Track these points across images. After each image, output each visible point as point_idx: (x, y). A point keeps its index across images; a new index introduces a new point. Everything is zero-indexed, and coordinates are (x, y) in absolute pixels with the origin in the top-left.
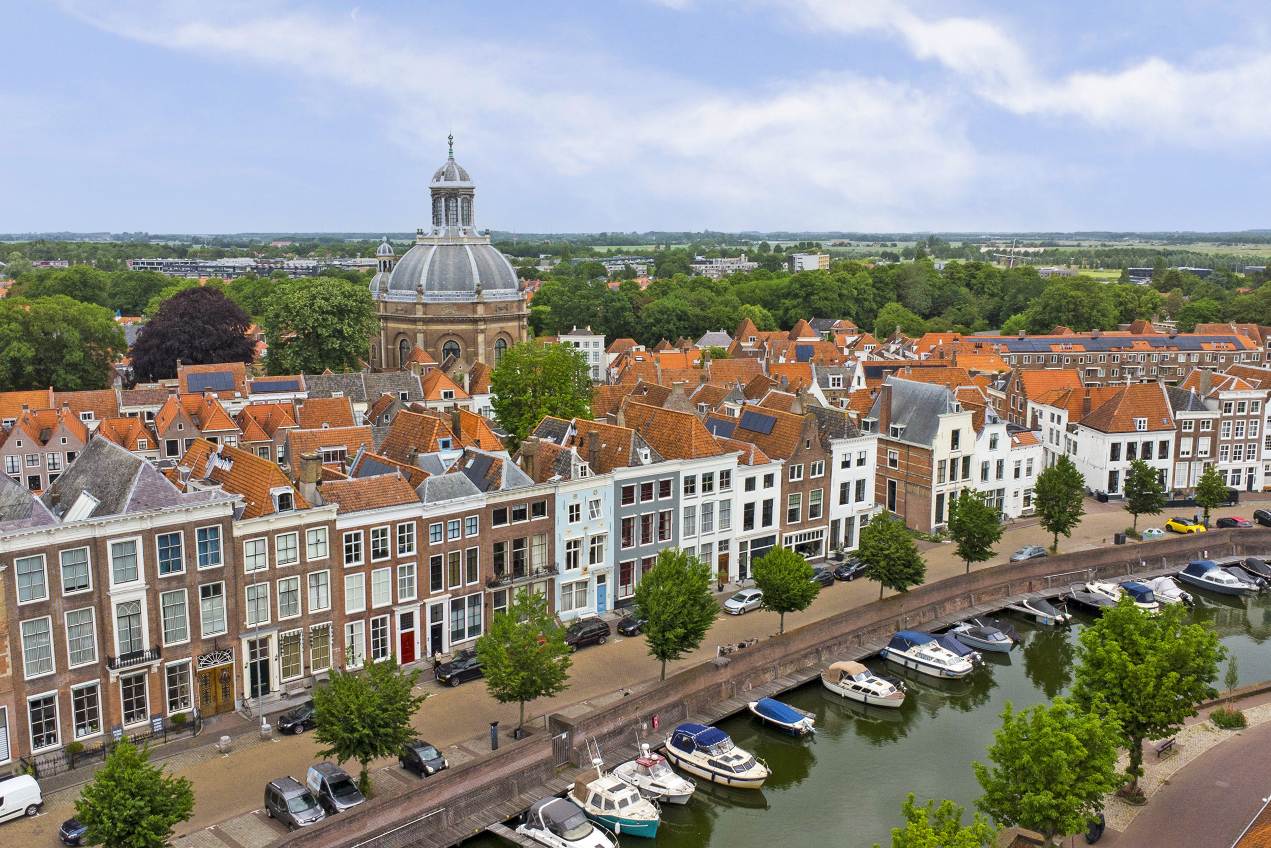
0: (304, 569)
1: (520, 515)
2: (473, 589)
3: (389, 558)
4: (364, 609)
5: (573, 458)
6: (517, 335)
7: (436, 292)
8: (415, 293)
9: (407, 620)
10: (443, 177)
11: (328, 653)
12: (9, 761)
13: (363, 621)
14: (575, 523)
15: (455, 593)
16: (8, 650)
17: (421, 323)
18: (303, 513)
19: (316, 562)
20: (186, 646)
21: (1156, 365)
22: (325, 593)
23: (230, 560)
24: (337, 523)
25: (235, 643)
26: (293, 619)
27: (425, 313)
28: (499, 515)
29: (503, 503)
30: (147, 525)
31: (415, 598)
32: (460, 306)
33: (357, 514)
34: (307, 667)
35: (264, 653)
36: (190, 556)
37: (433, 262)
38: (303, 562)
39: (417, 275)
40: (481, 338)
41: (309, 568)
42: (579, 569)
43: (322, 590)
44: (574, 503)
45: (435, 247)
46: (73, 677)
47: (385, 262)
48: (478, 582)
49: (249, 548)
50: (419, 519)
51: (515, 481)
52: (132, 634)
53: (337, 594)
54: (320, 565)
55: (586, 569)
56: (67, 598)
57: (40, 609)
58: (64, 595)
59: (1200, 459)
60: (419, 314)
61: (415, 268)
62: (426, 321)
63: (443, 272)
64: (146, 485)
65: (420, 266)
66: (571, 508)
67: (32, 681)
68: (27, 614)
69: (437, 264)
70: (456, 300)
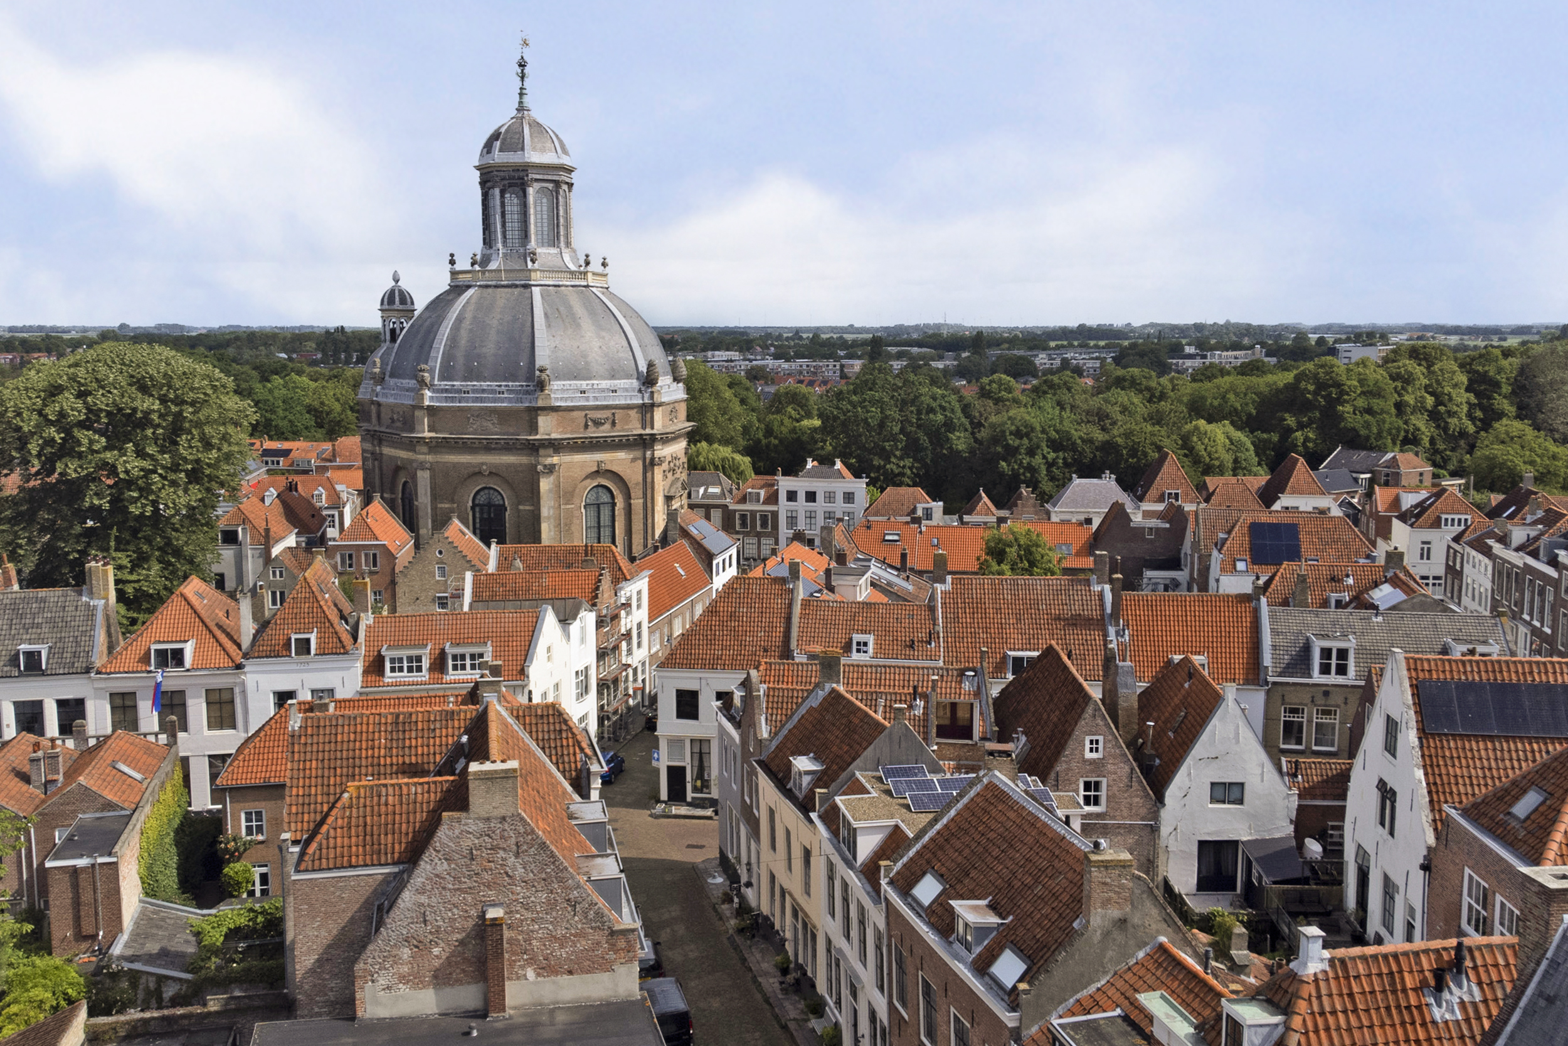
7: (459, 384)
8: (417, 384)
10: (500, 145)
17: (425, 449)
27: (432, 429)
32: (503, 415)
37: (460, 319)
39: (427, 347)
40: (545, 484)
45: (473, 290)
47: (392, 323)
60: (423, 430)
61: (428, 333)
62: (435, 446)
63: (477, 342)
65: (436, 328)
69: (466, 324)
70: (495, 400)
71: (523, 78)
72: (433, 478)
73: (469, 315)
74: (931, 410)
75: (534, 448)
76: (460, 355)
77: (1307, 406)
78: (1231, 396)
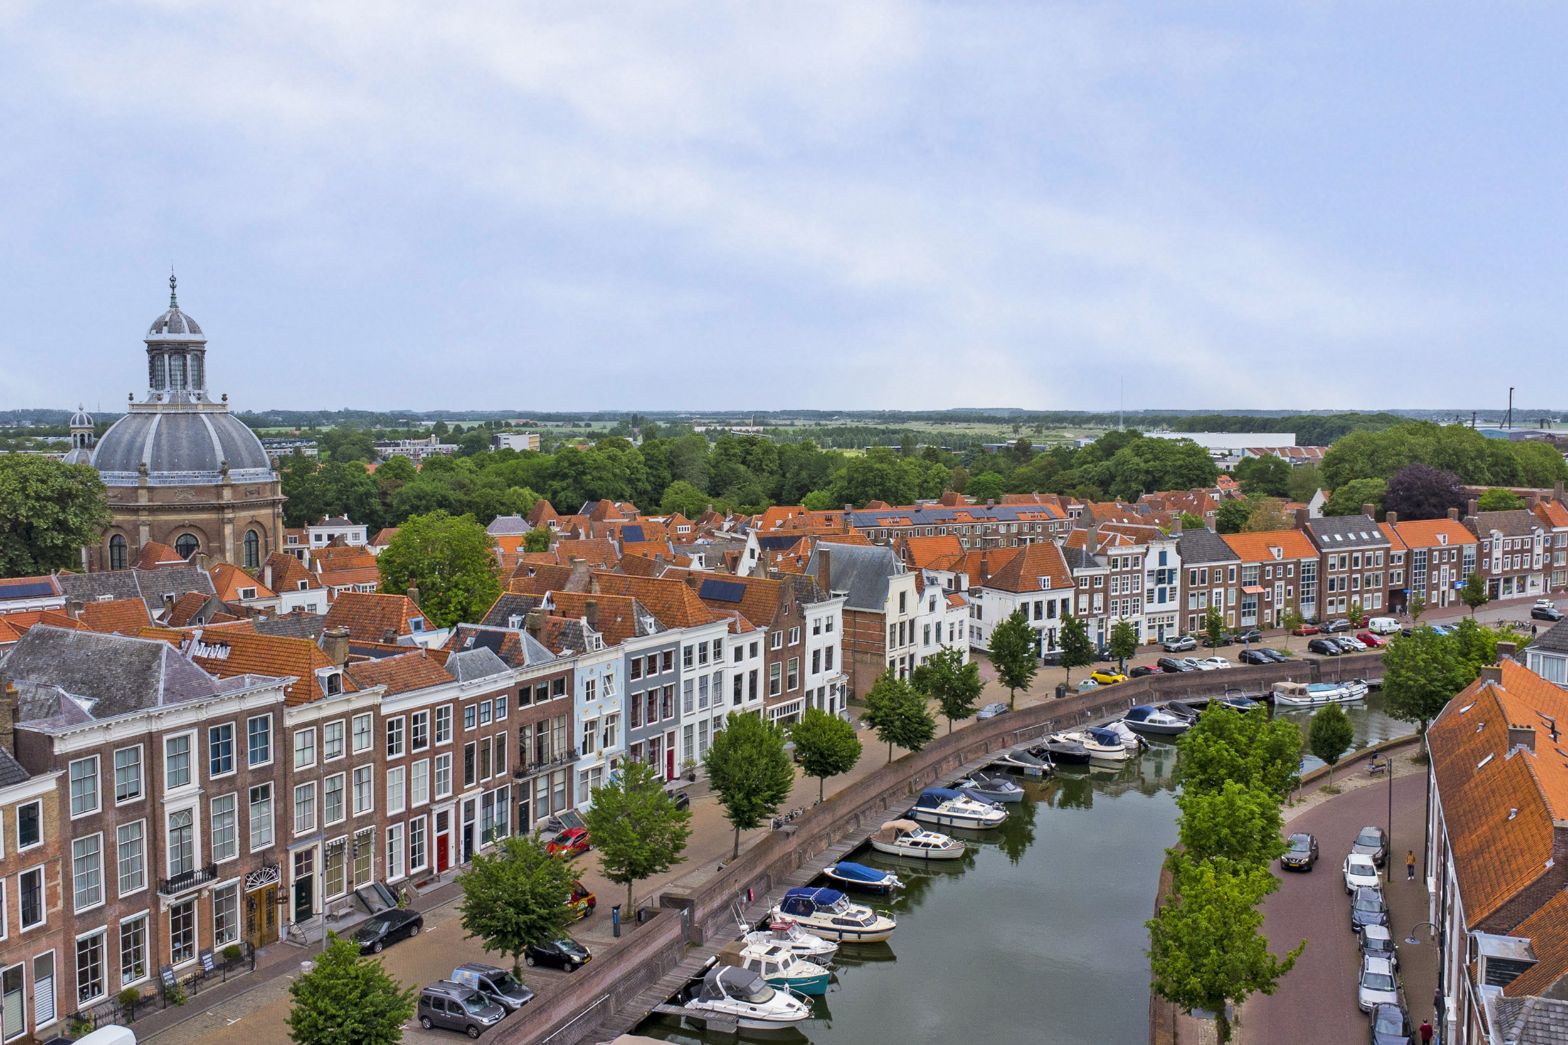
0: (350, 763)
1: (542, 694)
2: (502, 781)
3: (427, 748)
4: (403, 809)
5: (584, 629)
6: (271, 525)
7: (165, 473)
8: (137, 474)
9: (443, 818)
10: (165, 329)
11: (368, 864)
12: (55, 1020)
13: (402, 824)
14: (591, 701)
15: (487, 787)
16: (60, 876)
17: (146, 513)
18: (353, 696)
19: (361, 754)
20: (234, 862)
21: (980, 536)
22: (369, 791)
23: (280, 756)
24: (382, 708)
25: (282, 856)
26: (338, 825)
27: (150, 500)
28: (524, 694)
29: (528, 681)
30: (204, 715)
31: (450, 794)
32: (199, 490)
33: (400, 696)
34: (350, 883)
35: (309, 867)
36: (241, 753)
37: (158, 435)
38: (349, 755)
39: (135, 451)
40: (228, 530)
41: (355, 761)
42: (594, 754)
43: (365, 787)
44: (590, 679)
45: (158, 417)
46: (123, 907)
47: (82, 436)
48: (505, 773)
49: (298, 741)
50: (455, 701)
51: (537, 655)
52: (184, 848)
53: (380, 793)
54: (365, 758)
55: (600, 754)
56: (121, 808)
57: (92, 823)
58: (118, 805)
59: (1096, 616)
60: (143, 501)
61: (131, 443)
62: (152, 510)
63: (174, 447)
64: (175, 671)
65: (140, 440)
66: (588, 683)
67: (82, 915)
68: (80, 830)
69: (164, 437)
70: (192, 482)
71: (173, 287)
72: (151, 530)
75: (221, 508)
78: (520, 472)
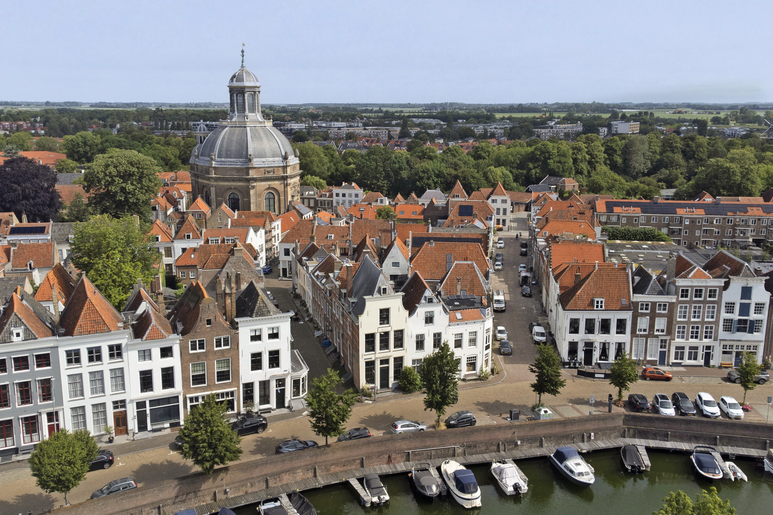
6: (283, 190)
7: (224, 160)
8: (210, 159)
10: (236, 79)
17: (213, 180)
27: (215, 174)
37: (223, 138)
39: (213, 147)
40: (252, 192)
45: (227, 128)
47: (201, 137)
59: (657, 336)
60: (212, 174)
61: (213, 142)
62: (217, 179)
63: (229, 146)
69: (226, 140)
70: (235, 165)
71: (243, 56)
72: (216, 190)
73: (226, 137)
74: (395, 163)
75: (248, 180)
76: (224, 149)
77: (537, 160)
78: (510, 156)
